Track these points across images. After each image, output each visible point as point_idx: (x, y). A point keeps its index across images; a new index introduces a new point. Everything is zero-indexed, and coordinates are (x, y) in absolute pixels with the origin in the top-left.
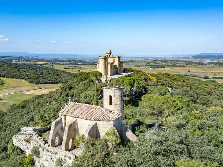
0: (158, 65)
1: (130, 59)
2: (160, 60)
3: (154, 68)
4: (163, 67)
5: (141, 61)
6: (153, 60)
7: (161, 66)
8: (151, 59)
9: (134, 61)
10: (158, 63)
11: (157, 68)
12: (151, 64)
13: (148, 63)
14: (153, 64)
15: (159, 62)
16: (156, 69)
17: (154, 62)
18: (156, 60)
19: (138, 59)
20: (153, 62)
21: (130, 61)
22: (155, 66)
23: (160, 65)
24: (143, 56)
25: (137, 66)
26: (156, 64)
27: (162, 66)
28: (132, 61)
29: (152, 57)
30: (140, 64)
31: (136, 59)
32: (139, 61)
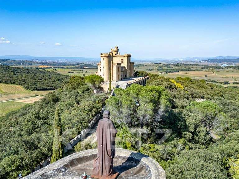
0: (171, 69)
1: (141, 63)
2: (172, 63)
3: (167, 72)
5: (153, 65)
6: (165, 64)
7: (174, 70)
8: (163, 63)
9: (145, 65)
10: (171, 67)
11: (171, 72)
12: (164, 68)
13: (160, 67)
14: (166, 68)
15: (172, 66)
16: (169, 73)
17: (166, 66)
18: (169, 64)
19: (149, 63)
20: (165, 66)
21: (141, 65)
22: (168, 70)
23: (174, 69)
24: (154, 60)
25: (148, 70)
26: (169, 68)
27: (176, 70)
28: (143, 65)
29: (164, 61)
31: (147, 63)
32: (151, 65)
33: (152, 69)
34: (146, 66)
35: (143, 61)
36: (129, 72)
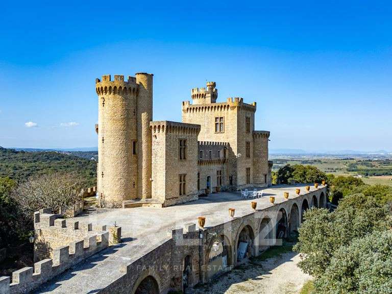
0: (375, 170)
1: (315, 158)
2: (376, 159)
3: (367, 175)
4: (386, 174)
5: (338, 161)
6: (362, 160)
7: (381, 172)
8: (358, 158)
9: (323, 161)
10: (374, 166)
11: (374, 174)
12: (359, 167)
13: (352, 165)
14: (364, 167)
15: (377, 164)
16: (371, 177)
17: (365, 163)
18: (370, 161)
19: (332, 158)
20: (362, 164)
21: (315, 161)
22: (368, 170)
23: (380, 170)
24: (340, 153)
25: (330, 170)
26: (369, 168)
27: (384, 171)
28: (320, 161)
29: (359, 155)
30: (336, 167)
31: (326, 158)
32: (333, 161)
33: (337, 169)
34: (325, 162)
35: (319, 155)
36: (250, 165)
